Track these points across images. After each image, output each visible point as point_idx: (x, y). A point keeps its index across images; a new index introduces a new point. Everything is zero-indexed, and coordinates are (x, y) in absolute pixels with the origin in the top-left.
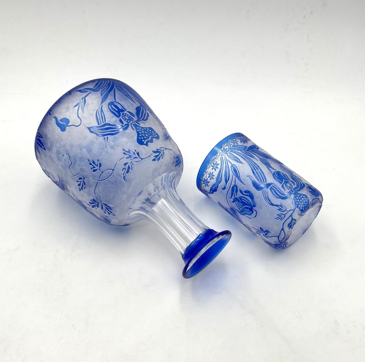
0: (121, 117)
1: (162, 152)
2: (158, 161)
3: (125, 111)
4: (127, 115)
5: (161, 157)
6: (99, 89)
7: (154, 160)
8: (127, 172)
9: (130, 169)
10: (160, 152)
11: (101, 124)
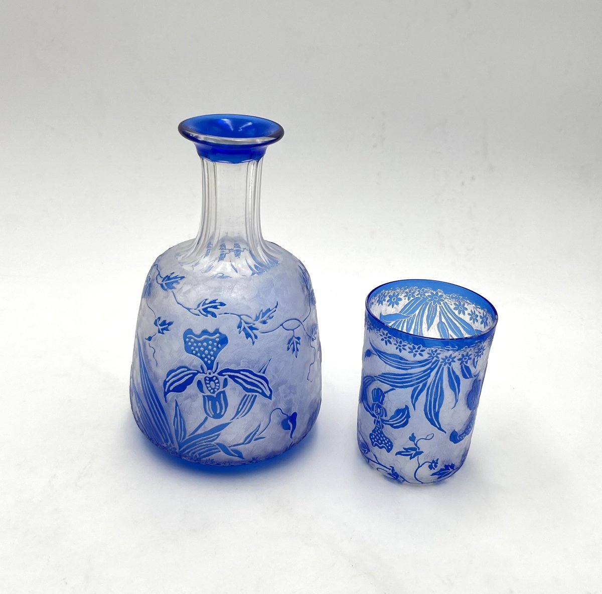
0: (221, 390)
1: (201, 308)
2: (217, 300)
3: (207, 396)
4: (210, 388)
5: (207, 302)
6: (214, 446)
7: (222, 304)
8: (269, 310)
9: (264, 311)
10: (205, 310)
11: (253, 395)
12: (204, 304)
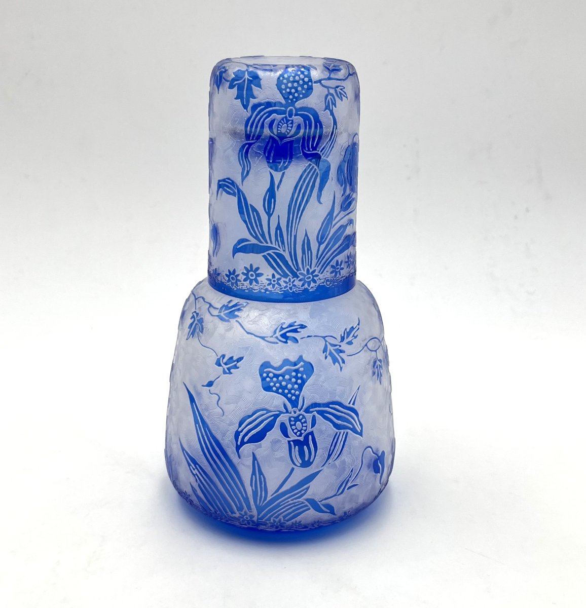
0: (309, 430)
1: (278, 334)
2: (295, 322)
3: (293, 441)
4: (295, 431)
5: (284, 326)
6: (303, 503)
7: (303, 327)
8: (352, 328)
9: (348, 330)
10: (284, 336)
11: (344, 433)
12: (282, 329)
